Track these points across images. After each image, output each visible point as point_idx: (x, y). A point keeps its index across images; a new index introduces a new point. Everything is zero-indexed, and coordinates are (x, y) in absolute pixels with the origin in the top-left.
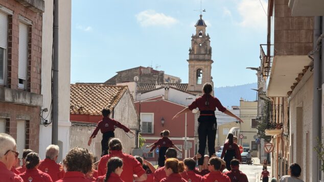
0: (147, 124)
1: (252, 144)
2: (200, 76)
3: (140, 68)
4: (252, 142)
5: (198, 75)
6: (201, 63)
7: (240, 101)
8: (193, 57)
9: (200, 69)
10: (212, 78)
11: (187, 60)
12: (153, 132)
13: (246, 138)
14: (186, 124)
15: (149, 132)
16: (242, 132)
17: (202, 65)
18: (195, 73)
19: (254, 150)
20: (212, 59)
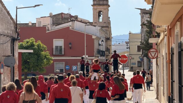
0: (59, 47)
1: (138, 63)
2: (101, 16)
3: (62, 13)
4: (138, 61)
5: (99, 16)
6: (101, 7)
7: (129, 33)
8: (95, 2)
9: (101, 11)
10: (109, 18)
11: (92, 5)
12: (63, 53)
13: (133, 59)
14: (85, 46)
15: (60, 53)
16: (131, 55)
17: (102, 8)
18: (98, 14)
19: (139, 67)
20: (109, 4)
